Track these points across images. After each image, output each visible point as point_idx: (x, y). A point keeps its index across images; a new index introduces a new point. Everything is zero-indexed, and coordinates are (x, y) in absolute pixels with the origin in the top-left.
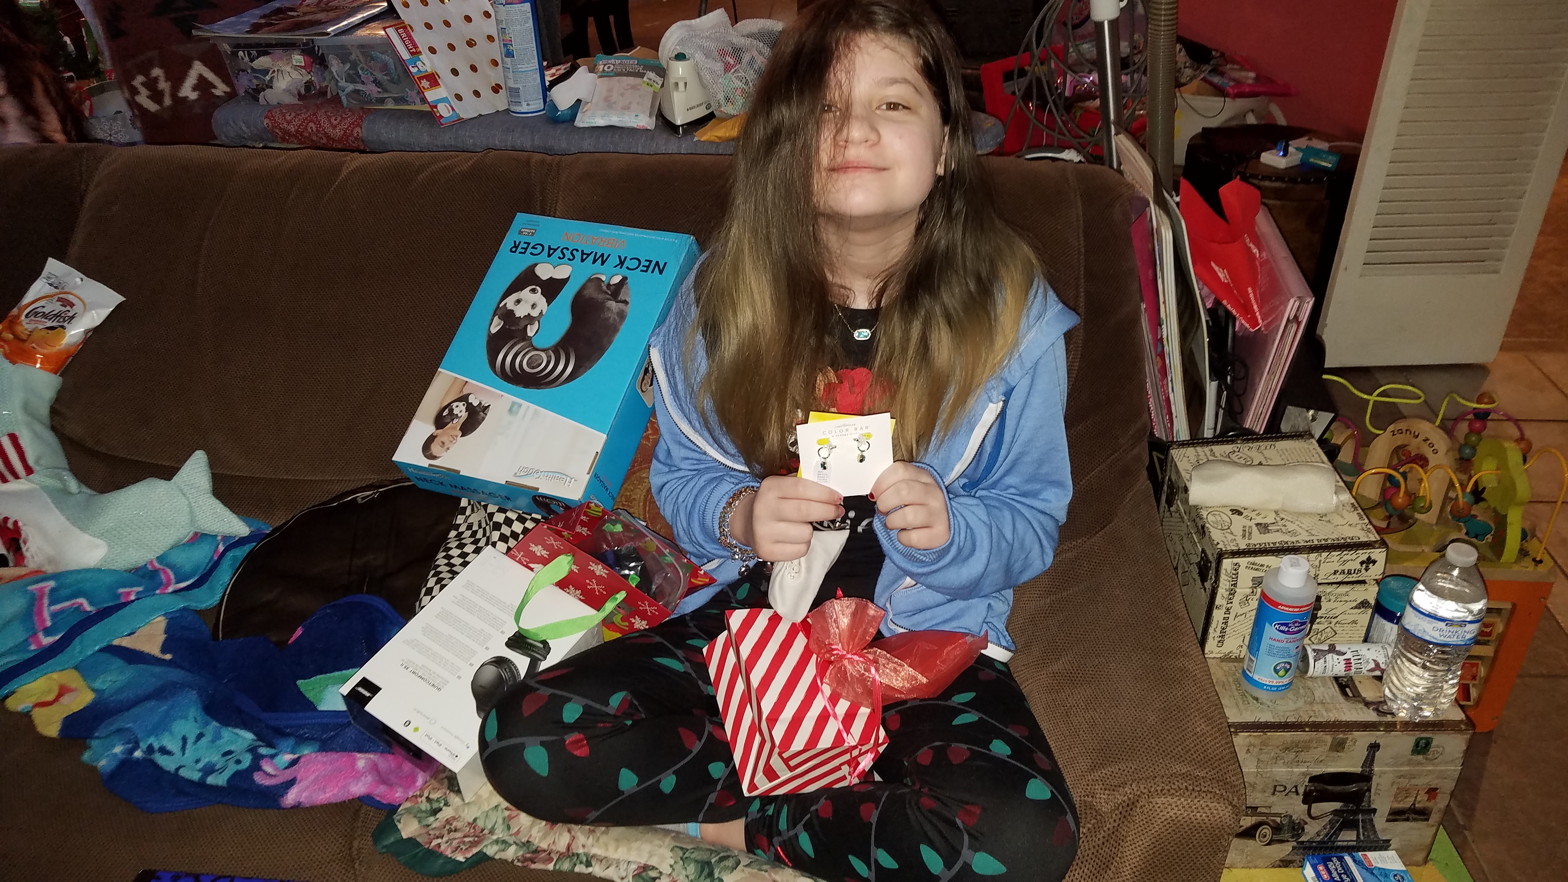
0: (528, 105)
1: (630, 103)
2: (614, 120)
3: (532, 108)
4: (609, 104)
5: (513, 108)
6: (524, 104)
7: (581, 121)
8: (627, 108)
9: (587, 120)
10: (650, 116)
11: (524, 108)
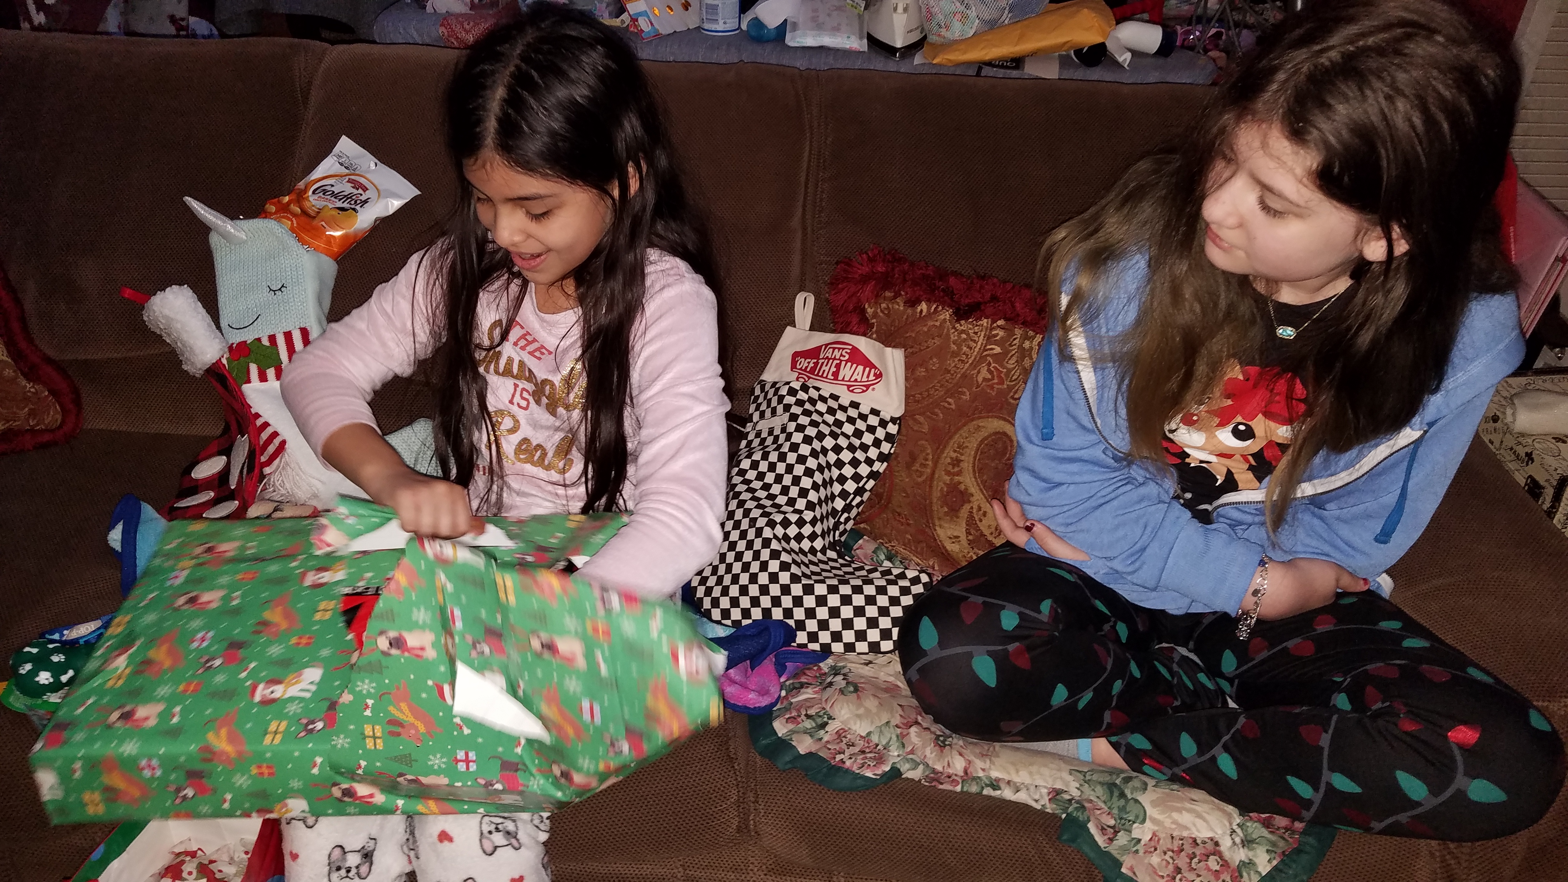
0: (725, 23)
1: (839, 24)
2: (827, 41)
3: (728, 27)
4: (818, 26)
5: (706, 26)
6: (721, 22)
7: (793, 40)
8: (836, 29)
9: (798, 40)
10: (861, 38)
11: (720, 27)
